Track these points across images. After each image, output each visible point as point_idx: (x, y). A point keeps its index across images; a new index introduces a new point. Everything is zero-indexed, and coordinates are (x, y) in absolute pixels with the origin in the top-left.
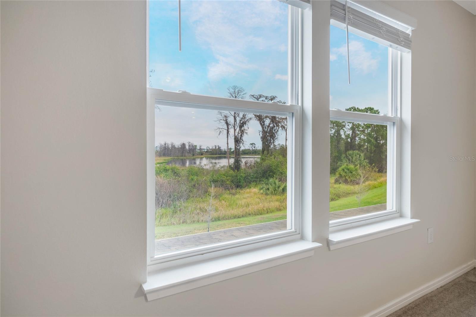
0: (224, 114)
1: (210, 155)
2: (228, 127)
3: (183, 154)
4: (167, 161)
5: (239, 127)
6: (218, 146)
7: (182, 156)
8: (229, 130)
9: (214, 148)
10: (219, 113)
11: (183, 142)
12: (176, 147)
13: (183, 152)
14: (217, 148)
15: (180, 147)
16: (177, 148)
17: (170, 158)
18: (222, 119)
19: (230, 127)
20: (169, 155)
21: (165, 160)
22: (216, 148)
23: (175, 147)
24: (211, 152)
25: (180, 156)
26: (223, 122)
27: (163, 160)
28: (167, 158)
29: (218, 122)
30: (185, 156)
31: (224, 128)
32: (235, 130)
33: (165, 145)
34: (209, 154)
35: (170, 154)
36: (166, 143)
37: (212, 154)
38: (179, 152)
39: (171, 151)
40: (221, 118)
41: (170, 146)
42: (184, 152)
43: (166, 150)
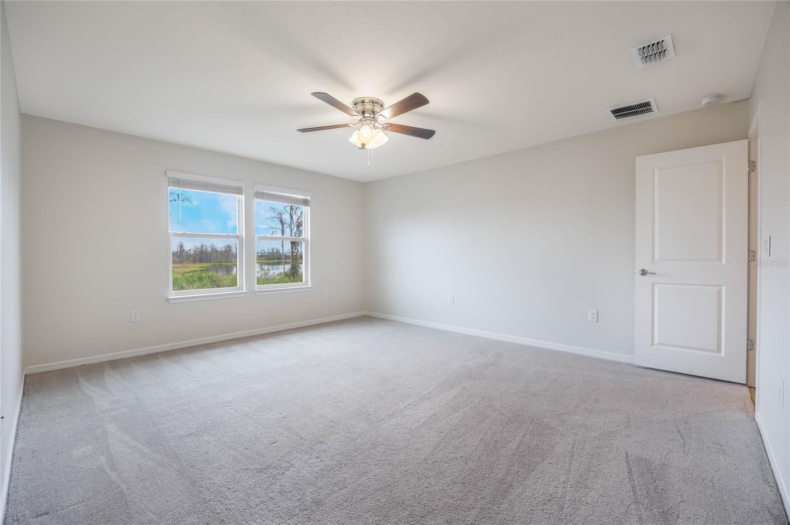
0: (278, 211)
1: (266, 260)
2: (283, 226)
3: (229, 259)
4: (204, 268)
5: (297, 227)
6: (276, 249)
7: (227, 262)
8: (284, 230)
9: (271, 251)
10: (272, 210)
11: (227, 244)
12: (218, 249)
13: (227, 256)
14: (275, 251)
15: (224, 250)
16: (219, 251)
17: (210, 264)
18: (276, 216)
19: (285, 226)
20: (207, 261)
21: (202, 267)
22: (273, 250)
23: (216, 250)
24: (267, 256)
25: (224, 262)
26: (278, 221)
27: (199, 267)
28: (205, 265)
29: (270, 220)
30: (231, 262)
31: (278, 227)
32: (291, 230)
33: (202, 247)
34: (264, 259)
35: (210, 259)
36: (204, 245)
37: (268, 260)
38: (222, 257)
39: (211, 256)
40: (274, 216)
41: (209, 249)
42: (230, 256)
43: (204, 254)
